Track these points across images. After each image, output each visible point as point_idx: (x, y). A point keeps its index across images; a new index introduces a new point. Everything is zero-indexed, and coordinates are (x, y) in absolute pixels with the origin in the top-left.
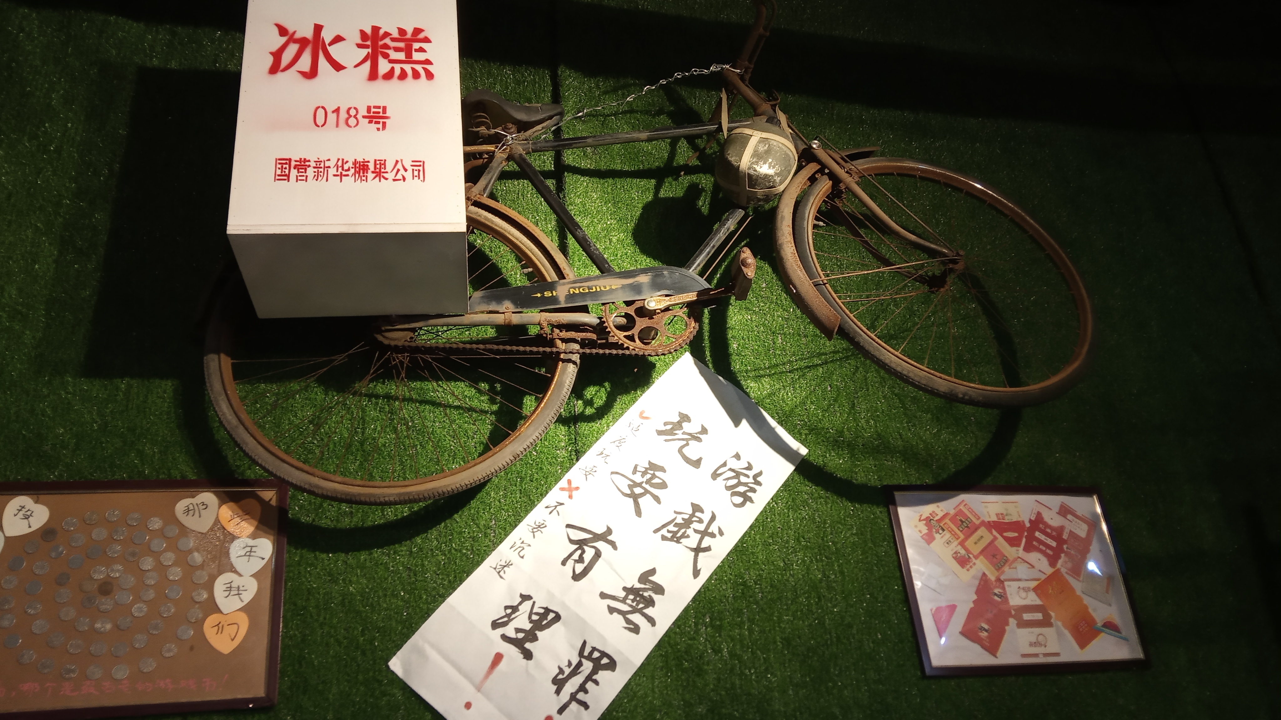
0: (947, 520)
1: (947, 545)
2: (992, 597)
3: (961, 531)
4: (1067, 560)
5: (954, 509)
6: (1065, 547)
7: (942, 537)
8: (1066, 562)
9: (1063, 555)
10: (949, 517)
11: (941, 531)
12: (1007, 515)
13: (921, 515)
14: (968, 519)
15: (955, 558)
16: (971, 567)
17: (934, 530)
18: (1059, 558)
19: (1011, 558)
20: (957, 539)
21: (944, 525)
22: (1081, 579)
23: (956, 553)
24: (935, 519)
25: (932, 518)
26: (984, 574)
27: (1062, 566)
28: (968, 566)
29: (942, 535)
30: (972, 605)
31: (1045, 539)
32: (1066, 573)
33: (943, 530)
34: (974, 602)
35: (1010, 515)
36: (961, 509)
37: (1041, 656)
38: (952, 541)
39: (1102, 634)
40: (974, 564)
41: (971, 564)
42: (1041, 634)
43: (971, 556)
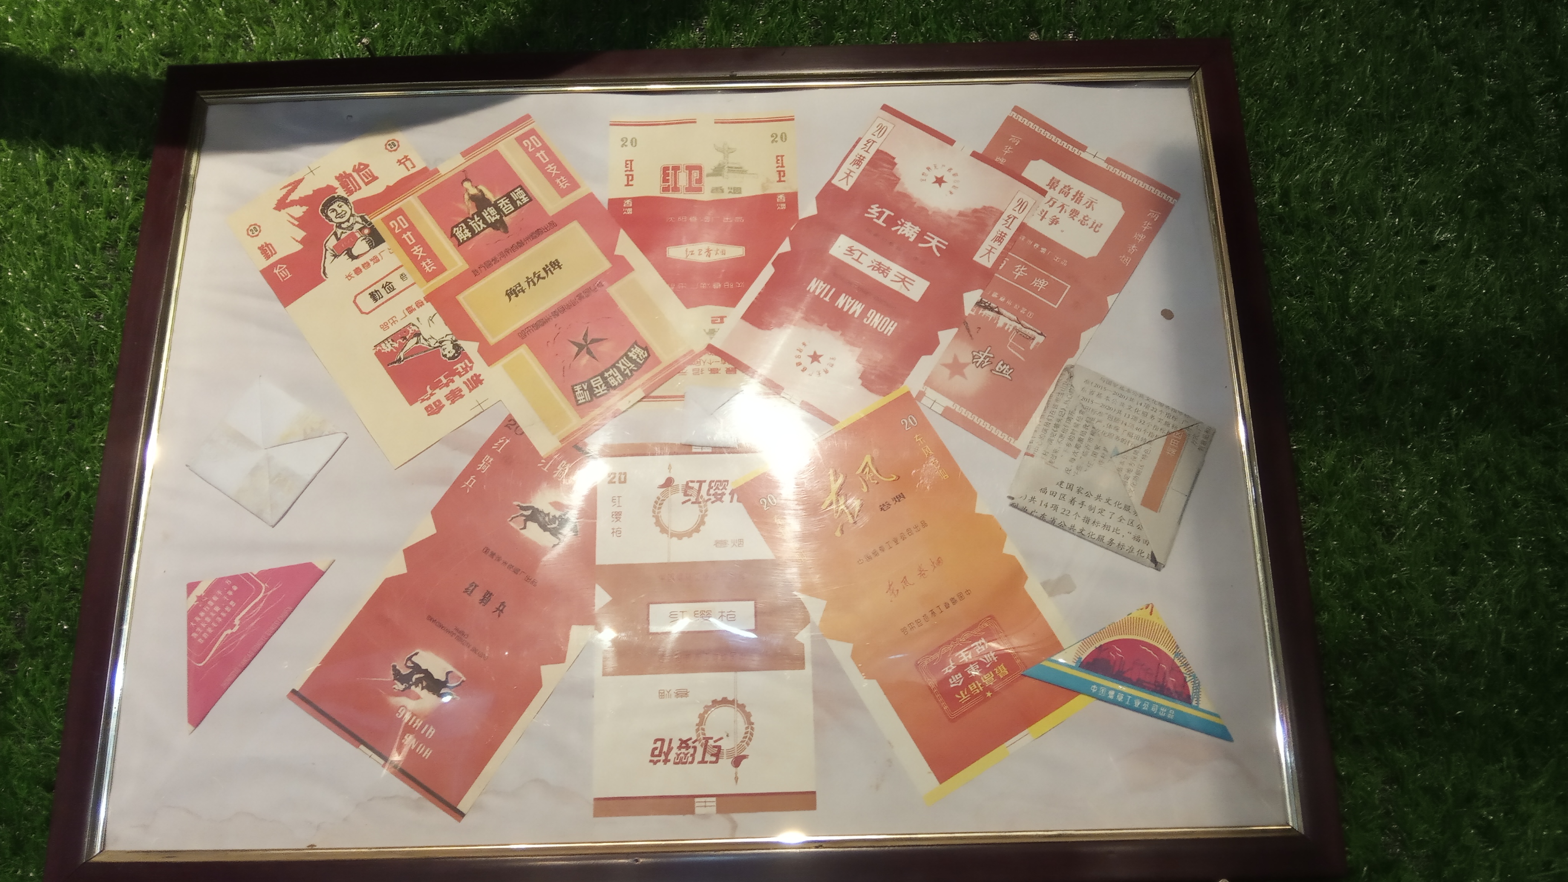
0: (412, 204)
1: (366, 302)
2: (515, 525)
3: (459, 244)
4: (965, 356)
5: (465, 154)
6: (971, 298)
7: (358, 271)
8: (956, 368)
9: (946, 336)
10: (426, 187)
11: (360, 247)
12: (718, 171)
13: (295, 185)
14: (518, 195)
15: (387, 360)
16: (455, 396)
17: (332, 242)
18: (929, 346)
19: (666, 356)
20: (429, 277)
21: (386, 220)
22: (1021, 443)
23: (402, 335)
24: (351, 199)
25: (341, 192)
26: (510, 424)
27: (928, 383)
28: (440, 394)
29: (358, 263)
30: (398, 566)
31: (879, 268)
32: (948, 414)
33: (375, 239)
34: (410, 553)
35: (739, 170)
36: (496, 152)
37: (709, 807)
38: (399, 285)
39: (1080, 702)
40: (476, 381)
41: (458, 382)
42: (725, 702)
43: (470, 347)
